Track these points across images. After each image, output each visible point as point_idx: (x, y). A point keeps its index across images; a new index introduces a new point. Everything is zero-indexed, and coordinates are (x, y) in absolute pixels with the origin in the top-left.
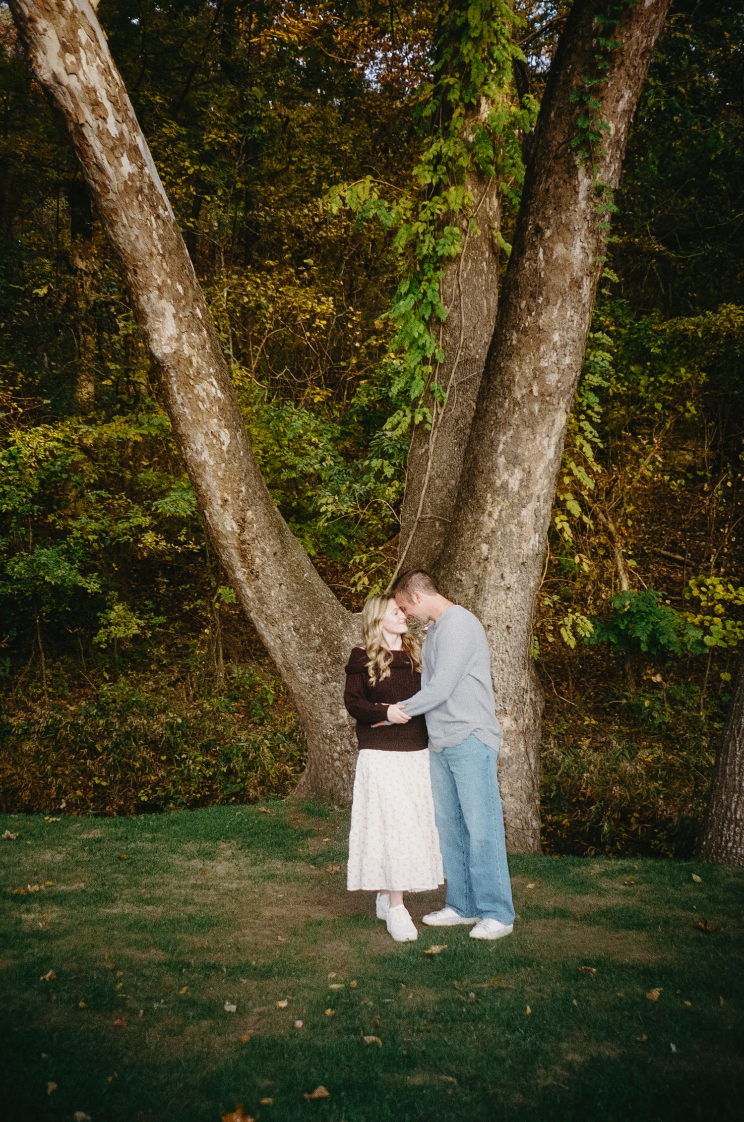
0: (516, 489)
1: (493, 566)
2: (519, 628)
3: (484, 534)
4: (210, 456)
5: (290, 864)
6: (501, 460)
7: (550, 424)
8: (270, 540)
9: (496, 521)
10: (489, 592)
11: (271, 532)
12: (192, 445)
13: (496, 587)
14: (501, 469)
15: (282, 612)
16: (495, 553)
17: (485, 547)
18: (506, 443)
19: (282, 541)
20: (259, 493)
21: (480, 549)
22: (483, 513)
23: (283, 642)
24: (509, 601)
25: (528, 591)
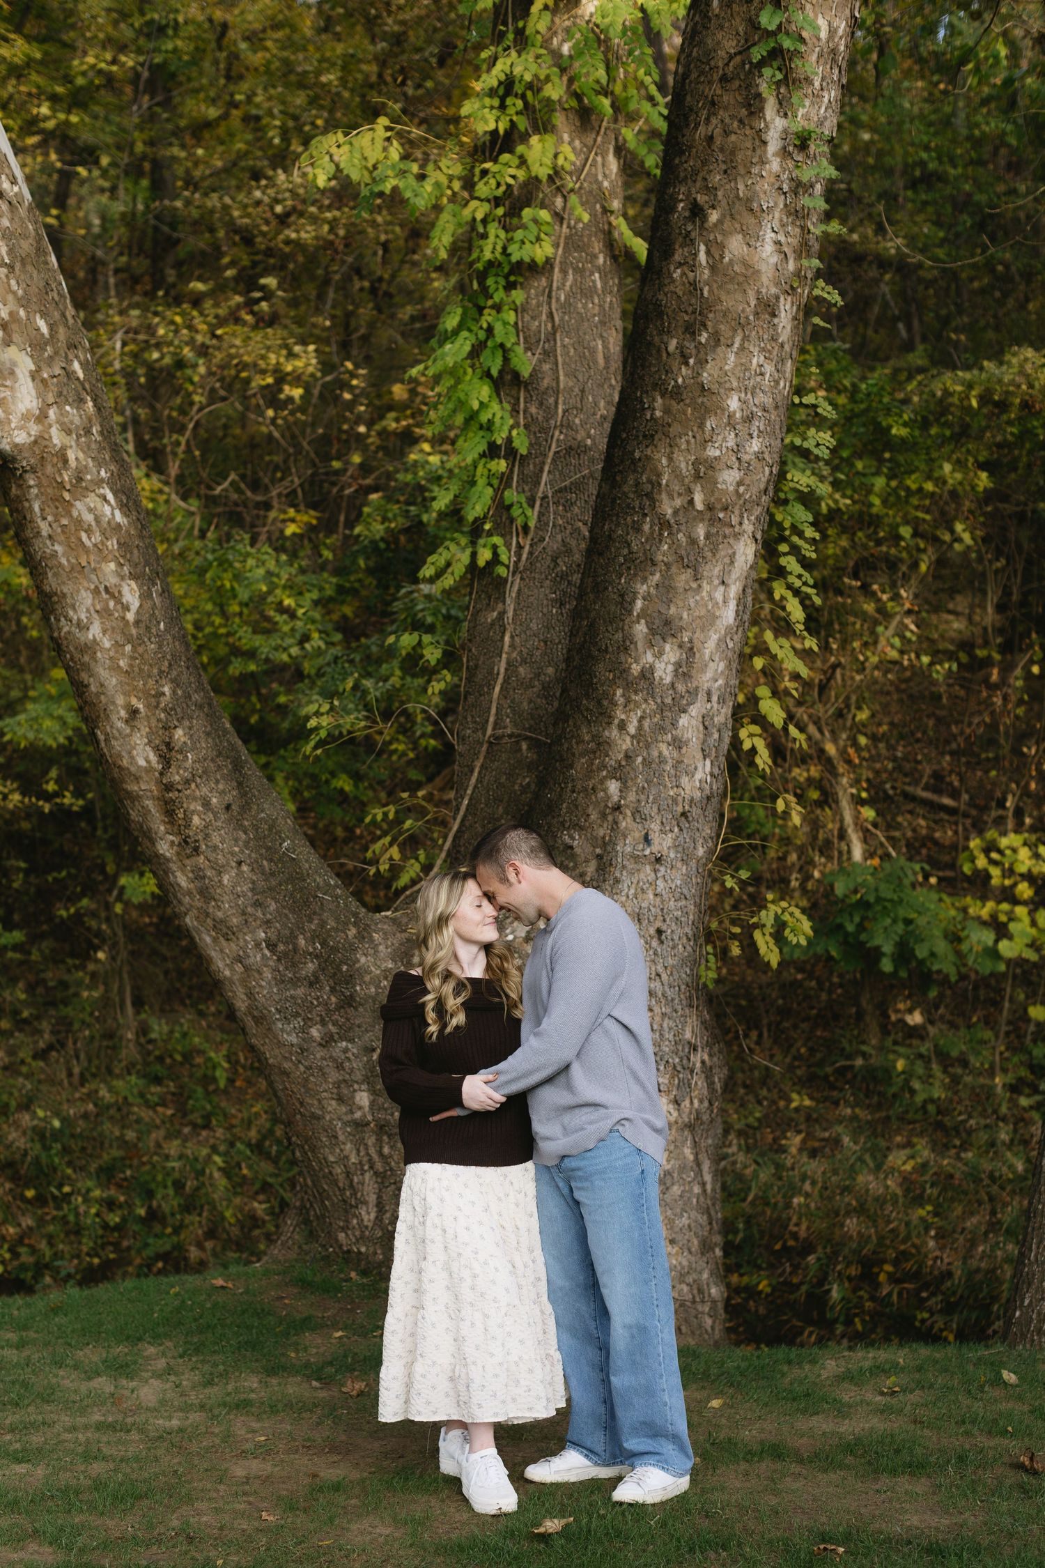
0: (668, 680)
1: (629, 819)
2: (679, 932)
3: (611, 763)
4: (104, 632)
5: (274, 1381)
6: (641, 629)
7: (727, 560)
8: (217, 782)
9: (633, 737)
10: (624, 867)
11: (219, 768)
12: (71, 613)
13: (636, 858)
14: (640, 645)
15: (244, 913)
16: (632, 797)
17: (613, 787)
18: (647, 597)
19: (240, 784)
20: (196, 697)
21: (605, 790)
22: (609, 724)
23: (247, 969)
24: (661, 884)
25: (693, 864)
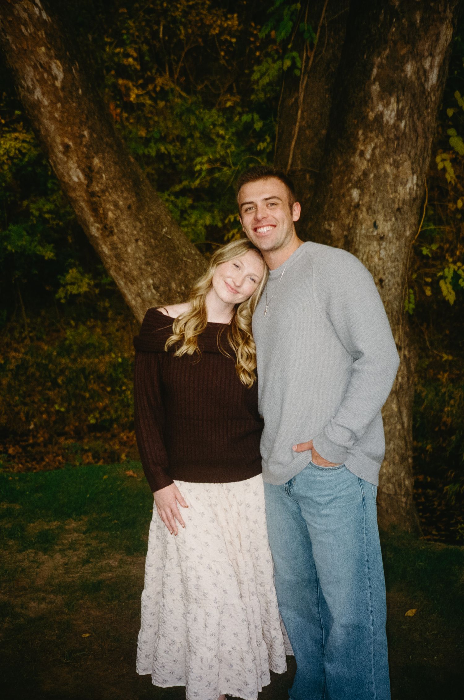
0: (392, 122)
1: (365, 213)
2: (393, 281)
3: (354, 178)
4: (43, 94)
6: (376, 88)
7: (434, 38)
8: (122, 192)
9: (368, 161)
10: (360, 242)
11: (123, 184)
12: (23, 82)
13: (369, 237)
14: (375, 99)
15: (140, 269)
16: (367, 199)
17: (355, 193)
18: (380, 66)
19: (137, 194)
20: (107, 139)
21: (351, 195)
22: (354, 153)
23: (143, 301)
24: (383, 253)
25: (403, 240)
